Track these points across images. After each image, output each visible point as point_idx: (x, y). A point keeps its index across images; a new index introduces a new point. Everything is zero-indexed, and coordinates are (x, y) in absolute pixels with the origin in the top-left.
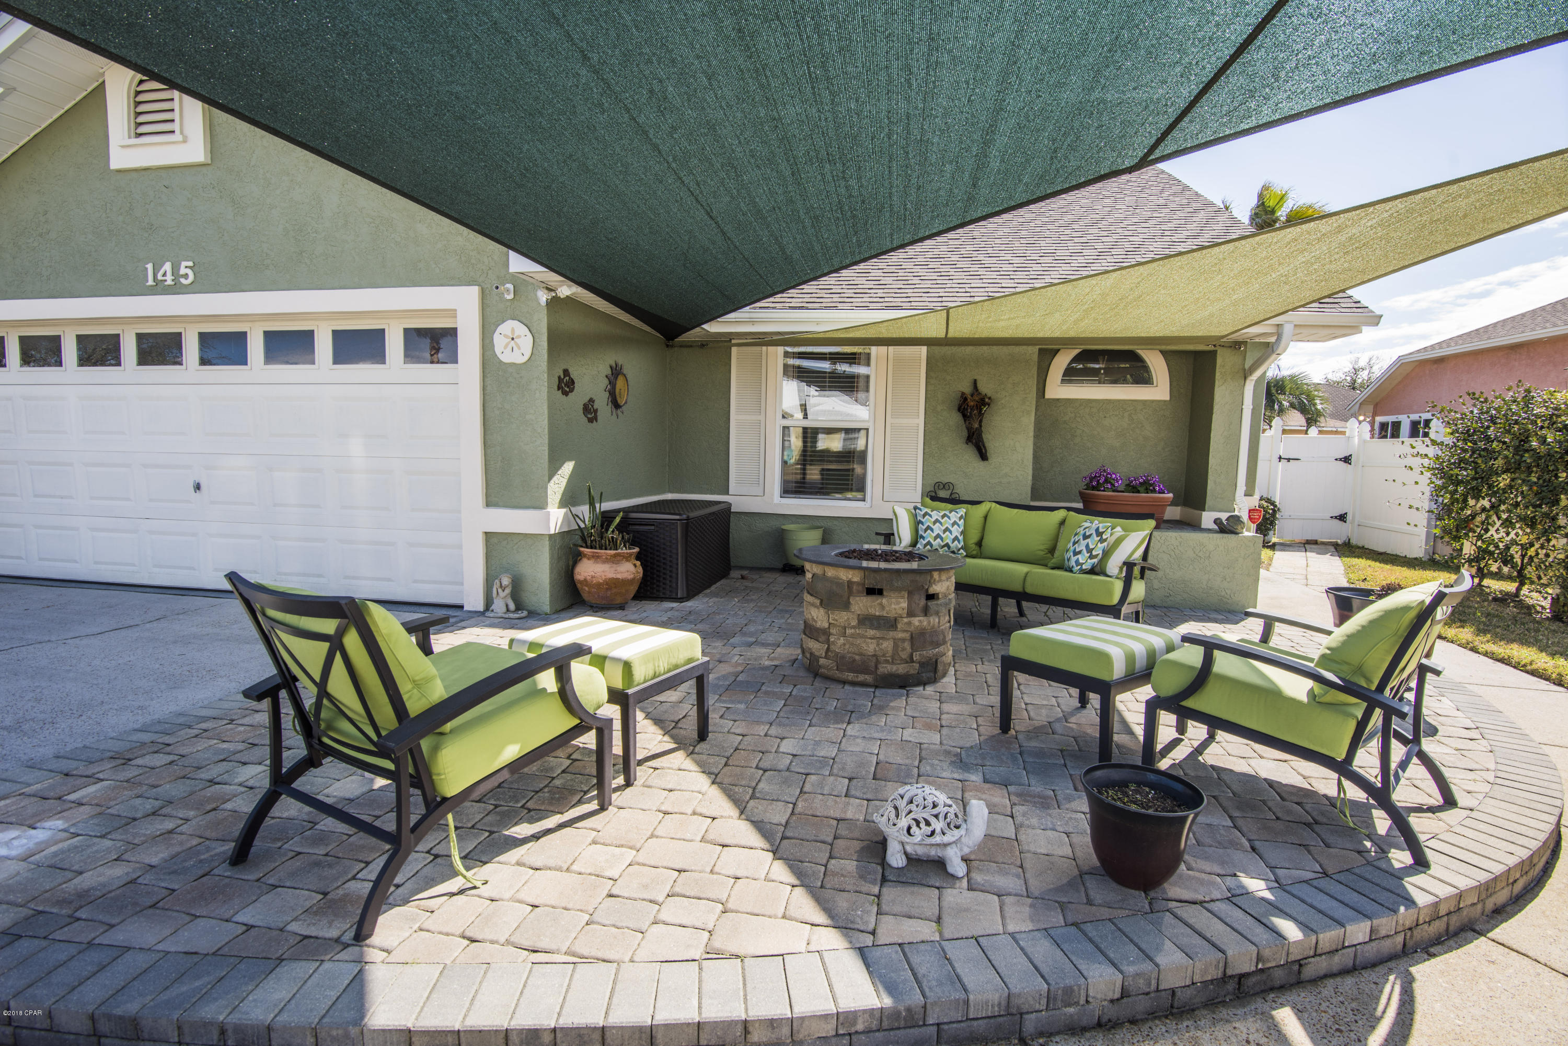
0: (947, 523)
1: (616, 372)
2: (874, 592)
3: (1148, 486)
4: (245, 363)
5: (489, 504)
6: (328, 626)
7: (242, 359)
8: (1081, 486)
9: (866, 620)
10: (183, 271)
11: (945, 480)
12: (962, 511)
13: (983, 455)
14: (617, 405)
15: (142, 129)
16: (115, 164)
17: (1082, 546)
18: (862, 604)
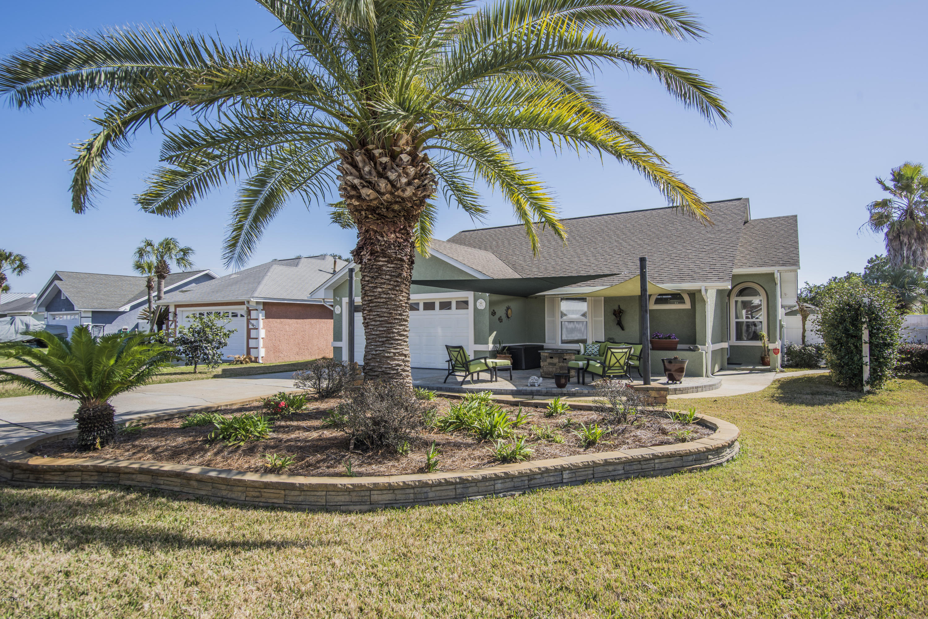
0: (593, 347)
1: (508, 308)
2: (551, 358)
3: (670, 337)
4: (421, 310)
5: (475, 344)
6: (458, 350)
9: (550, 364)
11: (611, 337)
13: (623, 329)
14: (508, 317)
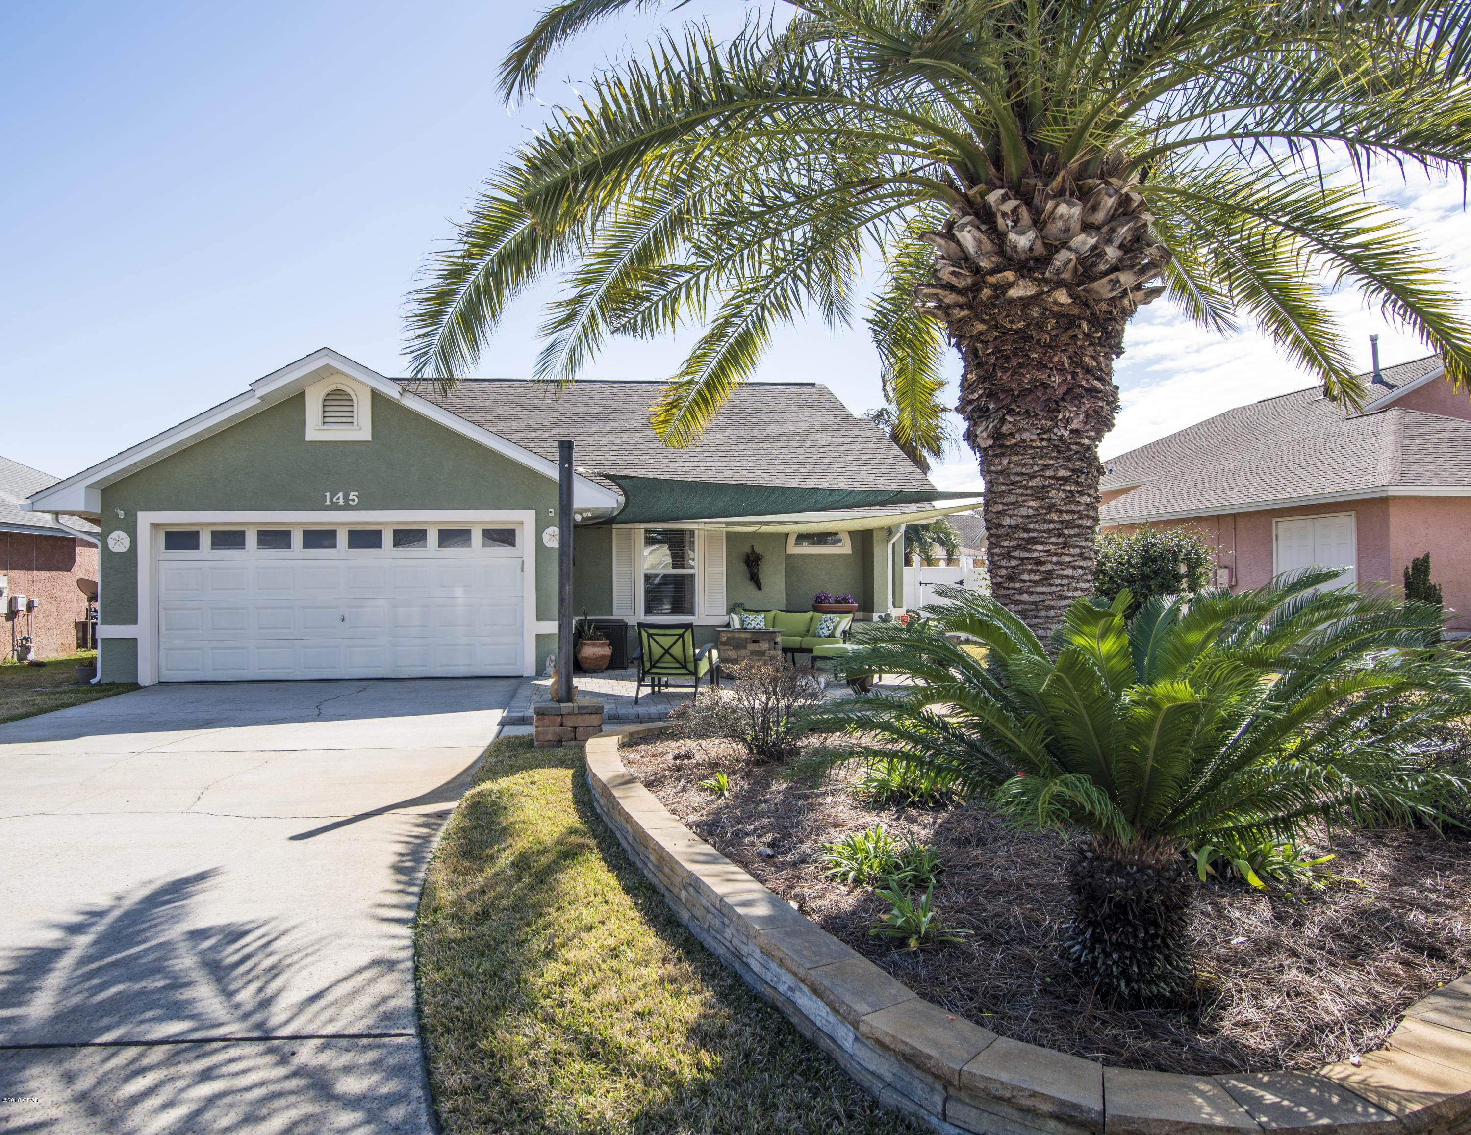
0: (758, 621)
3: (845, 600)
4: (380, 547)
5: (538, 620)
7: (378, 545)
8: (813, 602)
10: (351, 497)
11: (739, 602)
12: (763, 615)
13: (759, 587)
15: (327, 420)
16: (309, 438)
17: (824, 626)
18: (752, 647)
